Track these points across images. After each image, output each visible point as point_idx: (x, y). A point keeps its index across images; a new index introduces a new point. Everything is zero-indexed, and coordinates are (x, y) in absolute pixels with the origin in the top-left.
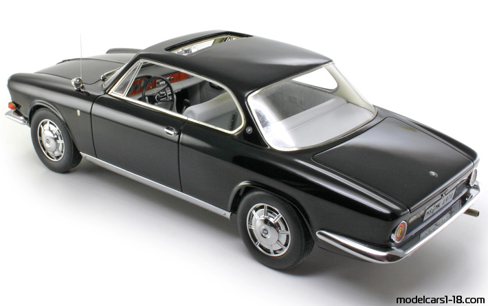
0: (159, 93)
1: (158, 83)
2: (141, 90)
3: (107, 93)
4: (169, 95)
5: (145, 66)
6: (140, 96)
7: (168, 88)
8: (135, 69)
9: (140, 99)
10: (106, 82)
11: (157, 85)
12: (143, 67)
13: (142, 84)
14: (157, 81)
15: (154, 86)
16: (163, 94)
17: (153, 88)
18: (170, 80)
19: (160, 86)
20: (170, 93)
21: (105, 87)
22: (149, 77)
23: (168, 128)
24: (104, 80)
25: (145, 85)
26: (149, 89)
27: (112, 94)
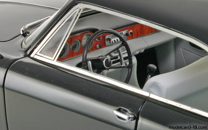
0: (109, 54)
1: (109, 39)
2: (81, 51)
3: (29, 56)
4: (125, 59)
5: (85, 15)
6: (80, 60)
7: (124, 47)
8: (70, 20)
9: (79, 66)
10: (28, 39)
11: (107, 43)
12: (83, 16)
13: (84, 42)
14: (107, 37)
15: (103, 45)
16: (117, 57)
17: (100, 47)
18: (127, 34)
19: (112, 44)
20: (126, 55)
21: (25, 46)
22: (94, 31)
23: (119, 110)
24: (25, 35)
25: (88, 43)
26: (94, 48)
27: (36, 57)
